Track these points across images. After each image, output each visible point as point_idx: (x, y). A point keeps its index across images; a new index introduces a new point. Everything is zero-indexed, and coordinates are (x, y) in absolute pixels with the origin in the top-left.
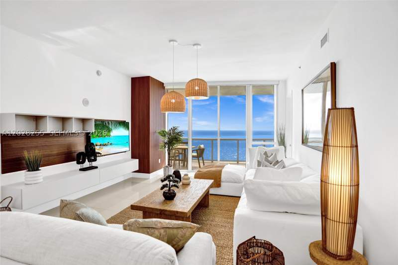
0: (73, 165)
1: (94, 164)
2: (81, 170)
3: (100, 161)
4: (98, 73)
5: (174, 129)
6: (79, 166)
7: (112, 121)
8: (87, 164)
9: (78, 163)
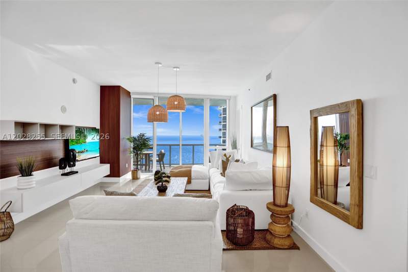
0: (56, 170)
1: (74, 169)
2: (63, 175)
3: (78, 166)
4: (74, 81)
5: (142, 136)
6: (62, 171)
7: (87, 128)
8: (68, 169)
9: (60, 168)
